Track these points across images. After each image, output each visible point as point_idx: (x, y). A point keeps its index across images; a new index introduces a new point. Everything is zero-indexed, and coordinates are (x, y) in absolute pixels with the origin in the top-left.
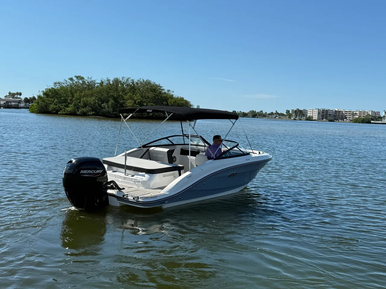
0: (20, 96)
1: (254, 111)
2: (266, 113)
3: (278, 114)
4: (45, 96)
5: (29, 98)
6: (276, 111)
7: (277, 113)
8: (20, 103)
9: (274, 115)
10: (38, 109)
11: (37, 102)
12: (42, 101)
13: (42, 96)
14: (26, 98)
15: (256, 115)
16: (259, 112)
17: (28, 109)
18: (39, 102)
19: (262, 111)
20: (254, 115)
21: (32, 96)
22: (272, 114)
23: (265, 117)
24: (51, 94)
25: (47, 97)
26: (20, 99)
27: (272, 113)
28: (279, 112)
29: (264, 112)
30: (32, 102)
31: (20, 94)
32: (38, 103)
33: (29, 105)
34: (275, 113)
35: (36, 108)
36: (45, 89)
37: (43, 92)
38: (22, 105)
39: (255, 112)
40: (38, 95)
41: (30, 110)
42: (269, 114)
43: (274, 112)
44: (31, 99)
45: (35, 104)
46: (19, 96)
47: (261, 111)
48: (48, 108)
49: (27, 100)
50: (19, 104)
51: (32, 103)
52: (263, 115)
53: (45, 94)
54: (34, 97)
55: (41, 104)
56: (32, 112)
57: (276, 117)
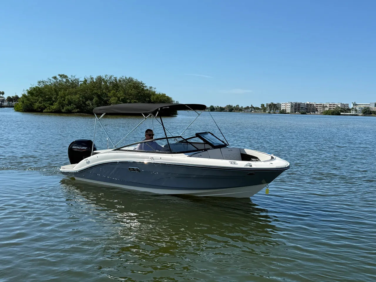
0: (3, 95)
1: (231, 106)
2: (242, 107)
3: (253, 108)
4: (29, 95)
5: (12, 97)
6: (252, 105)
7: (252, 107)
8: (3, 102)
9: (249, 109)
10: (24, 108)
11: (22, 101)
12: (27, 100)
13: (27, 95)
14: (9, 97)
15: (233, 109)
16: (235, 106)
17: (13, 108)
18: (24, 101)
19: (238, 106)
20: (231, 109)
21: (14, 95)
22: (248, 108)
23: (241, 111)
24: (35, 93)
25: (31, 96)
26: (3, 98)
27: (248, 107)
28: (255, 107)
29: (240, 107)
30: (15, 100)
31: (3, 93)
32: (23, 102)
33: (12, 104)
34: (251, 108)
35: (21, 107)
36: (30, 88)
37: (28, 90)
38: (6, 104)
39: (232, 106)
40: (23, 94)
41: (15, 109)
42: (245, 108)
43: (250, 106)
44: (13, 98)
45: (20, 103)
46: (2, 95)
47: (237, 106)
48: (32, 107)
49: (10, 99)
50: (3, 103)
52: (239, 109)
53: (29, 92)
54: (17, 96)
55: (26, 103)
56: (17, 111)
57: (251, 111)
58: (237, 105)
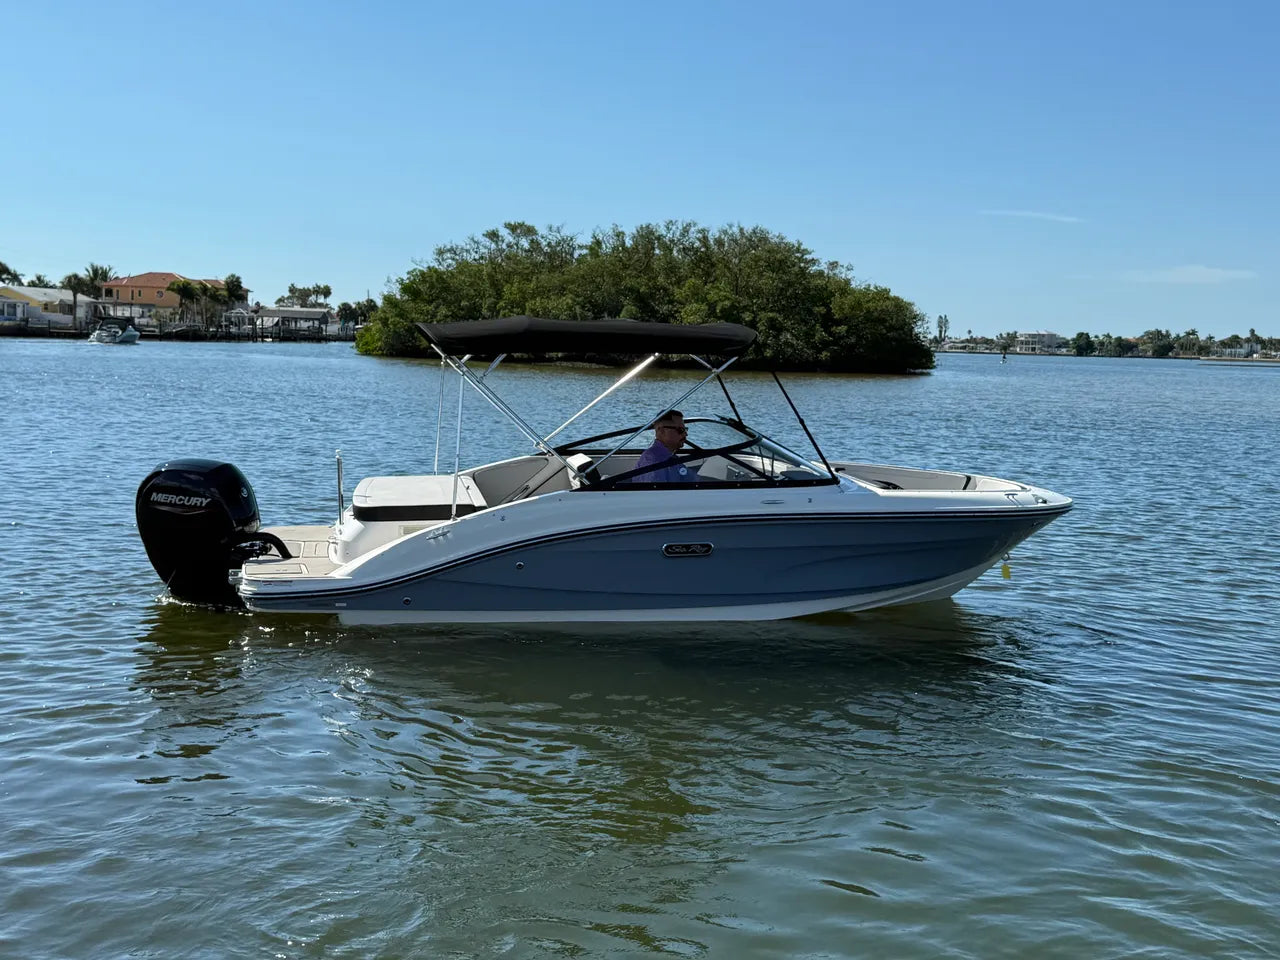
0: (326, 297)
1: (1164, 332)
2: (1211, 338)
3: (1259, 340)
4: (406, 297)
5: (354, 306)
6: (1252, 331)
7: (1255, 339)
8: (326, 323)
9: (1241, 347)
10: (386, 343)
11: (381, 319)
12: (397, 316)
13: (398, 297)
14: (344, 304)
15: (1170, 347)
16: (1182, 335)
17: (353, 344)
18: (387, 319)
19: (1194, 333)
20: (1163, 347)
21: (363, 299)
22: (1234, 341)
23: (1208, 354)
24: (426, 289)
25: (413, 300)
26: (325, 310)
27: (1236, 337)
28: (1265, 336)
29: (1202, 336)
30: (365, 317)
31: (327, 292)
32: (385, 322)
33: (355, 330)
34: (1248, 340)
35: (379, 340)
36: (408, 273)
37: (401, 282)
38: (333, 328)
39: (1168, 335)
40: (386, 293)
41: (357, 347)
42: (1224, 344)
43: (1245, 334)
44: (360, 308)
45: (375, 326)
46: (323, 297)
47: (1188, 334)
48: (416, 340)
49: (347, 313)
50: (323, 327)
51: (365, 321)
52: (1196, 348)
53: (406, 289)
54: (372, 301)
55: (395, 325)
56: (367, 353)
57: (1250, 354)
58: (1188, 330)
